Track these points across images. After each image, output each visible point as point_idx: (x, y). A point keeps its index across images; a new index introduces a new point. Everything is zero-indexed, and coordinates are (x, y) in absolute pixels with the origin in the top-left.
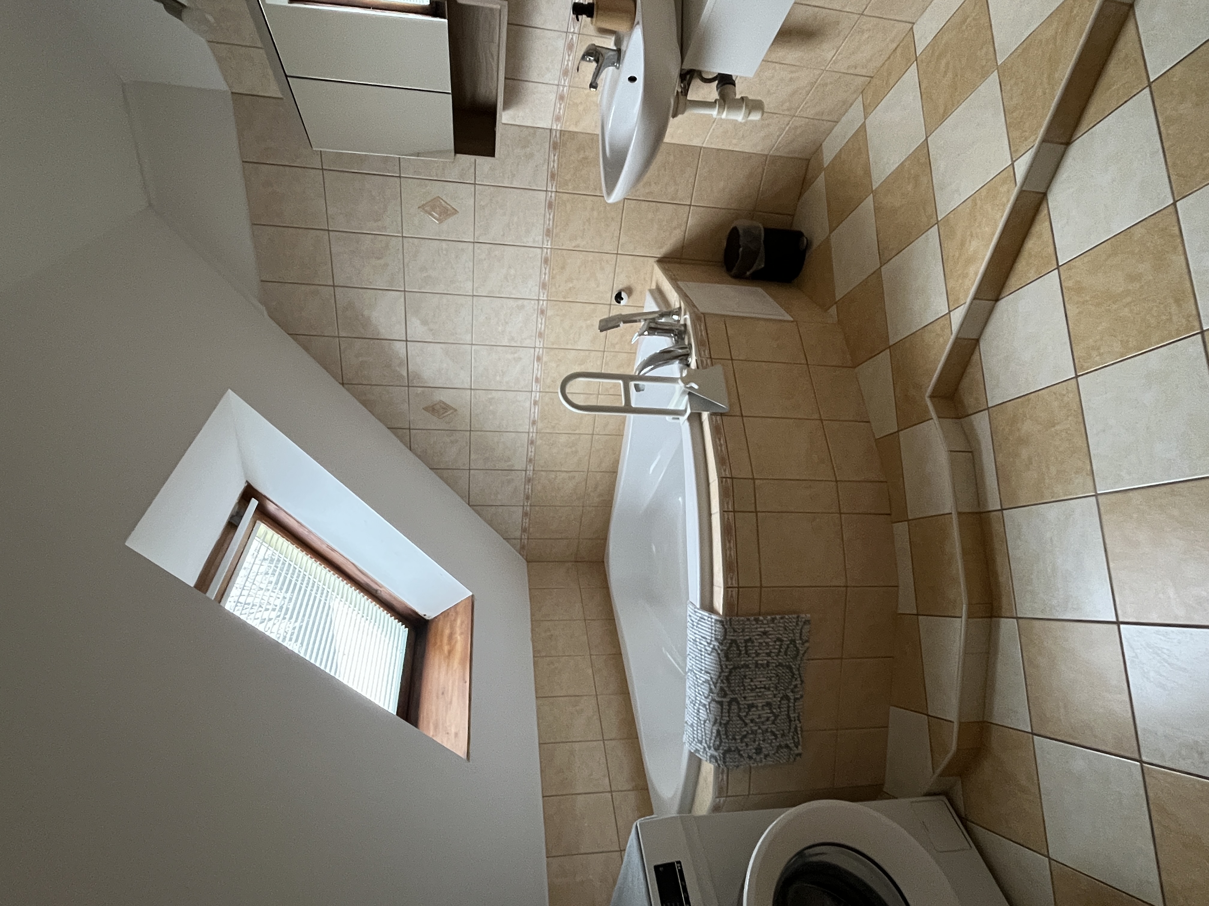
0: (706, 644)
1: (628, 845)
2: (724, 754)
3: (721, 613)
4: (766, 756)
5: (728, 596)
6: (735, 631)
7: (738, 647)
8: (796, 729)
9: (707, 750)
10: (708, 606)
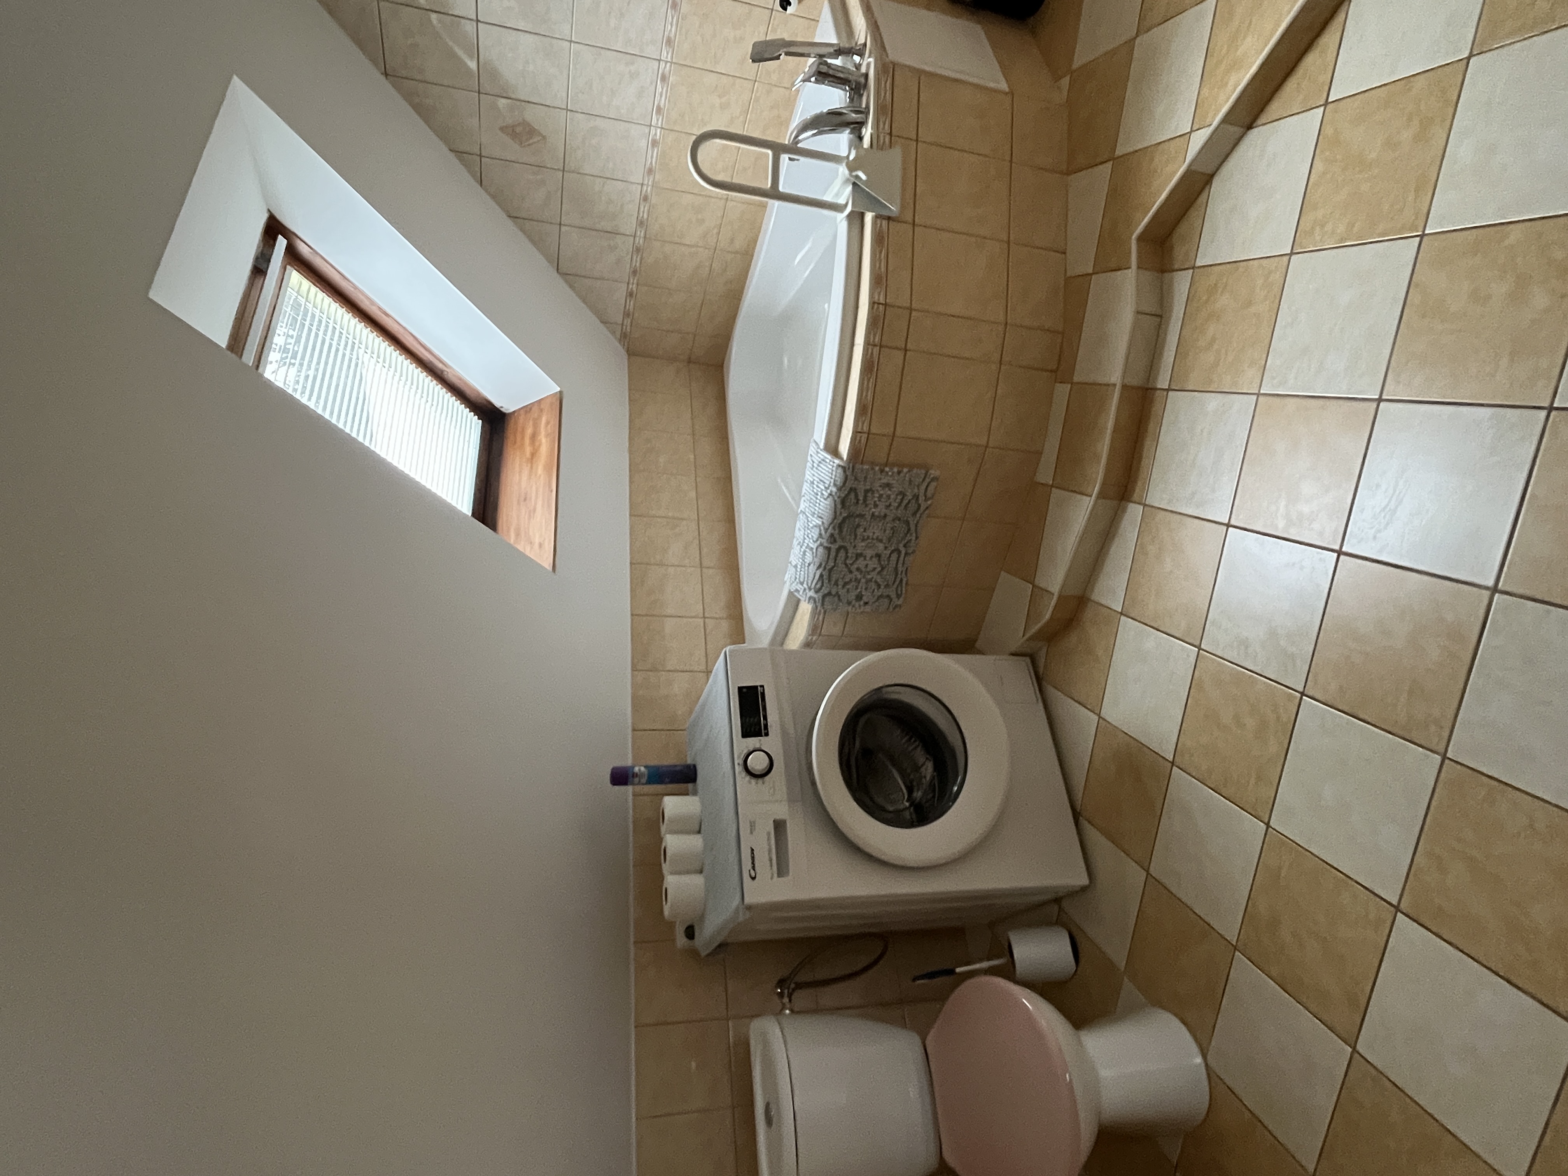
0: (823, 488)
1: (715, 668)
2: (824, 597)
3: (845, 457)
4: (866, 603)
5: (856, 439)
6: (856, 479)
7: (856, 496)
8: (901, 580)
9: (807, 591)
10: (832, 449)
